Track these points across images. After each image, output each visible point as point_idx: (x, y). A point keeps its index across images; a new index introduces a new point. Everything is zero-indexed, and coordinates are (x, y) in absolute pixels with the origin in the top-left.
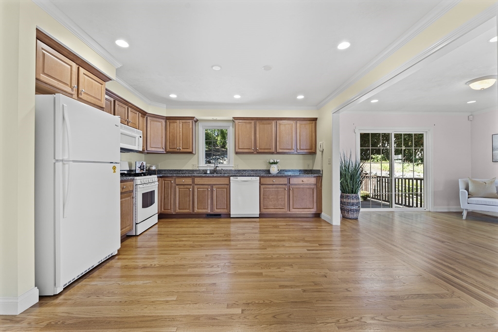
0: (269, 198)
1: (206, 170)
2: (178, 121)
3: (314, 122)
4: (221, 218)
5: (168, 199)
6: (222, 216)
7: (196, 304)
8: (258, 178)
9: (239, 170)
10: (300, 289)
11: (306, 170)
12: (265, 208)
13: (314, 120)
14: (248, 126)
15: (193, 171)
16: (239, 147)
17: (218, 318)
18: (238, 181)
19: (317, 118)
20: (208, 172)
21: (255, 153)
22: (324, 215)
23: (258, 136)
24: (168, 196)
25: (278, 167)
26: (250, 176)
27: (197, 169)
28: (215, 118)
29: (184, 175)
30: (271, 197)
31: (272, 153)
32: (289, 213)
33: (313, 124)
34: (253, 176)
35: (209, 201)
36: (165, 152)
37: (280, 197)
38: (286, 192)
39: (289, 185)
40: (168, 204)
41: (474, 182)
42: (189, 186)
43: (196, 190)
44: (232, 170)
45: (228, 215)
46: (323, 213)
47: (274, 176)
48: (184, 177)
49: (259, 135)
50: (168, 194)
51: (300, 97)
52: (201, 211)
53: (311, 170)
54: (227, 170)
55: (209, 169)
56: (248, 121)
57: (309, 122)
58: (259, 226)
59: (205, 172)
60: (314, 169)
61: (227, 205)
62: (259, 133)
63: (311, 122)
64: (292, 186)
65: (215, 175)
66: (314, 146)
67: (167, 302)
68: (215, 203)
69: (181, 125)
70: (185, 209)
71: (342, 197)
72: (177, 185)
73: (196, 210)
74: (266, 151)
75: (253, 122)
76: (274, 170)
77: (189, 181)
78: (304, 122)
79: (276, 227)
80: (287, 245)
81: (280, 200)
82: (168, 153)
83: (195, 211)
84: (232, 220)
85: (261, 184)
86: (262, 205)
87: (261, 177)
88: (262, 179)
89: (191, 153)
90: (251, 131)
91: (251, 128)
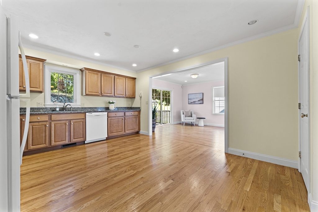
0: (113, 126)
1: (55, 108)
3: (134, 80)
4: (76, 146)
6: (77, 144)
7: (150, 189)
9: (85, 108)
10: (177, 163)
11: (128, 107)
12: (111, 132)
13: (134, 79)
14: (96, 76)
15: (39, 109)
16: (89, 90)
17: (169, 187)
18: (92, 116)
19: (136, 78)
20: (58, 109)
21: (100, 96)
22: (142, 132)
23: (102, 84)
27: (44, 107)
28: (65, 64)
30: (114, 125)
31: (112, 97)
32: (125, 133)
33: (134, 81)
35: (67, 134)
37: (120, 124)
38: (123, 121)
39: (125, 116)
41: (185, 112)
42: (45, 123)
43: (53, 126)
44: (79, 108)
45: (83, 143)
46: (141, 131)
47: (113, 112)
48: (39, 114)
49: (104, 84)
51: (134, 65)
52: (58, 143)
53: (131, 107)
54: (75, 108)
55: (58, 107)
56: (96, 73)
57: (132, 79)
58: (107, 146)
59: (54, 110)
60: (132, 107)
61: (83, 135)
62: (104, 82)
63: (133, 80)
64: (127, 117)
65: (65, 112)
66: (134, 93)
67: (134, 198)
68: (72, 134)
72: (31, 122)
73: (53, 143)
74: (108, 94)
75: (99, 74)
76: (112, 107)
77: (46, 118)
78: (130, 79)
79: (125, 142)
80: (146, 149)
81: (120, 126)
83: (52, 145)
84: (86, 145)
85: (108, 117)
86: (109, 131)
88: (109, 114)
89: (41, 92)
90: (98, 80)
91: (98, 77)
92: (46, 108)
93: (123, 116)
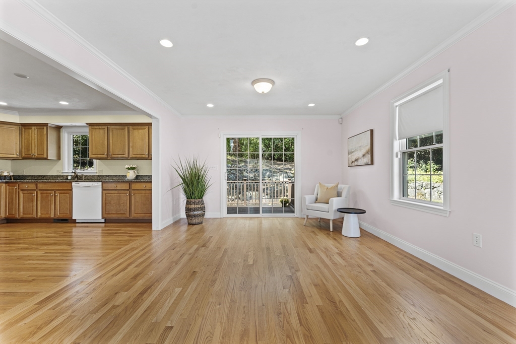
0: (111, 203)
1: (67, 176)
2: (33, 127)
5: (13, 204)
8: (100, 184)
12: (107, 213)
13: (149, 125)
14: (101, 131)
15: (57, 177)
16: (92, 152)
18: (79, 186)
20: (69, 178)
21: (108, 159)
24: (12, 201)
25: (134, 172)
26: (92, 182)
29: (30, 181)
31: (126, 159)
32: (131, 218)
33: (149, 128)
34: (95, 181)
35: (53, 206)
36: (20, 158)
37: (122, 202)
38: (128, 197)
39: (131, 190)
40: (12, 209)
42: (32, 192)
43: (39, 195)
47: (115, 182)
49: (113, 141)
50: (13, 199)
55: (70, 174)
56: (102, 127)
58: (101, 232)
61: (69, 211)
62: (112, 139)
64: (134, 192)
68: (58, 208)
69: (36, 131)
70: (29, 214)
71: (188, 203)
72: (22, 190)
74: (120, 156)
75: (106, 127)
77: (32, 186)
81: (122, 205)
82: (24, 158)
83: (39, 216)
84: (77, 225)
85: (103, 190)
86: (104, 210)
87: (103, 183)
88: (104, 185)
89: (45, 159)
90: (104, 137)
91: (104, 133)
92: (63, 176)
93: (127, 190)
